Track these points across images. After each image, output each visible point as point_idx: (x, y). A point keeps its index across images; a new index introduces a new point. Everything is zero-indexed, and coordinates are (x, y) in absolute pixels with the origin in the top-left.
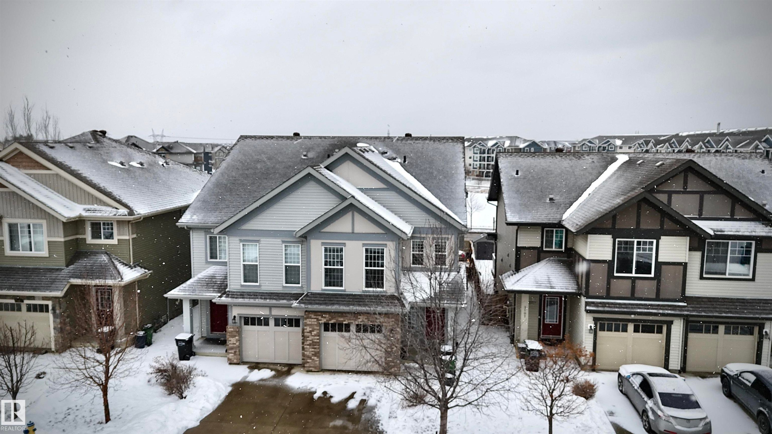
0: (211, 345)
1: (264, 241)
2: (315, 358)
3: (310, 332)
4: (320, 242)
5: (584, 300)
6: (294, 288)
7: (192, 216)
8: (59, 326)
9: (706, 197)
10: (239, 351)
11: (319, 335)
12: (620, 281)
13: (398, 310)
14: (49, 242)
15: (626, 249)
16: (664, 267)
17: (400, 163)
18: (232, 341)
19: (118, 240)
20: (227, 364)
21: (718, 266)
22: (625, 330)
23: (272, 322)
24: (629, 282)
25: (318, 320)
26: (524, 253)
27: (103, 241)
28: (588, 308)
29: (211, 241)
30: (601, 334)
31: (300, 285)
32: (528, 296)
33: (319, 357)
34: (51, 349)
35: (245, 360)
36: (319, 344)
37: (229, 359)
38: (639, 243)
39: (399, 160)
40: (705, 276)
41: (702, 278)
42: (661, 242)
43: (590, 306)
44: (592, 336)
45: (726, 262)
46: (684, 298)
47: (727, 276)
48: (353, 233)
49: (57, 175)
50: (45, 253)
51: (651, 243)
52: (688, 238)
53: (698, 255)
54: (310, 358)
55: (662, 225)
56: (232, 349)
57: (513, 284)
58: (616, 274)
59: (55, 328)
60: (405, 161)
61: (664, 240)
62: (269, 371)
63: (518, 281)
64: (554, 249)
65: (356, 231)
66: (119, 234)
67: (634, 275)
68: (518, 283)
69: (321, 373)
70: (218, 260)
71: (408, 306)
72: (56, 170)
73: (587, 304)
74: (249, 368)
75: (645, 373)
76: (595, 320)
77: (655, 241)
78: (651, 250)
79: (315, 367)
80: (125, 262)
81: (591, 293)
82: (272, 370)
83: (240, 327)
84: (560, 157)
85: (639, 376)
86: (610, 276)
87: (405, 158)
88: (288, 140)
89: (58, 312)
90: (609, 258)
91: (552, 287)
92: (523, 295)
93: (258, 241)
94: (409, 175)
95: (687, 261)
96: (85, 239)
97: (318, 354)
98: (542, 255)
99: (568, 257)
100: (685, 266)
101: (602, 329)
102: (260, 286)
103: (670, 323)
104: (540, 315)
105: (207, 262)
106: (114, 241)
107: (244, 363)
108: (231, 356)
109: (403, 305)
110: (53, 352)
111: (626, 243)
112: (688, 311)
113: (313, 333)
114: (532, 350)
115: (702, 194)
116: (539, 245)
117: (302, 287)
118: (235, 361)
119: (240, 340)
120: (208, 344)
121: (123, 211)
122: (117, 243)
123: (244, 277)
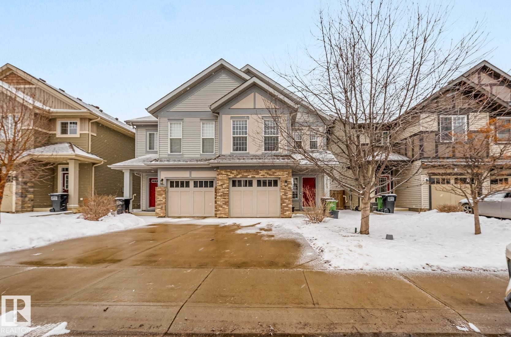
1: (186, 119)
2: (225, 206)
3: (222, 185)
4: (229, 116)
6: (209, 155)
9: (494, 88)
10: (165, 207)
11: (228, 188)
12: (444, 145)
15: (446, 123)
16: (473, 134)
18: (160, 199)
19: (80, 134)
20: (156, 218)
21: (506, 135)
23: (192, 184)
25: (227, 175)
27: (68, 135)
29: (150, 137)
30: (434, 186)
31: (214, 153)
33: (228, 205)
34: (11, 210)
35: (170, 215)
36: (228, 195)
37: (156, 213)
38: (455, 118)
40: (498, 142)
42: (470, 117)
44: (428, 188)
48: (255, 108)
49: (38, 88)
51: (464, 118)
52: (488, 113)
53: (493, 127)
54: (221, 207)
56: (159, 205)
58: (441, 141)
59: (16, 194)
61: (473, 115)
65: (257, 107)
66: (82, 130)
67: (453, 141)
69: (230, 218)
70: (155, 150)
72: (36, 84)
76: (429, 175)
77: (466, 116)
78: (463, 123)
79: (225, 214)
83: (167, 188)
86: (437, 142)
90: (436, 129)
93: (182, 120)
96: (55, 134)
97: (227, 203)
101: (434, 182)
102: (182, 154)
105: (147, 152)
106: (78, 135)
108: (158, 210)
110: (13, 213)
111: (446, 119)
113: (224, 186)
115: (491, 86)
118: (162, 215)
119: (166, 199)
122: (79, 136)
123: (171, 149)
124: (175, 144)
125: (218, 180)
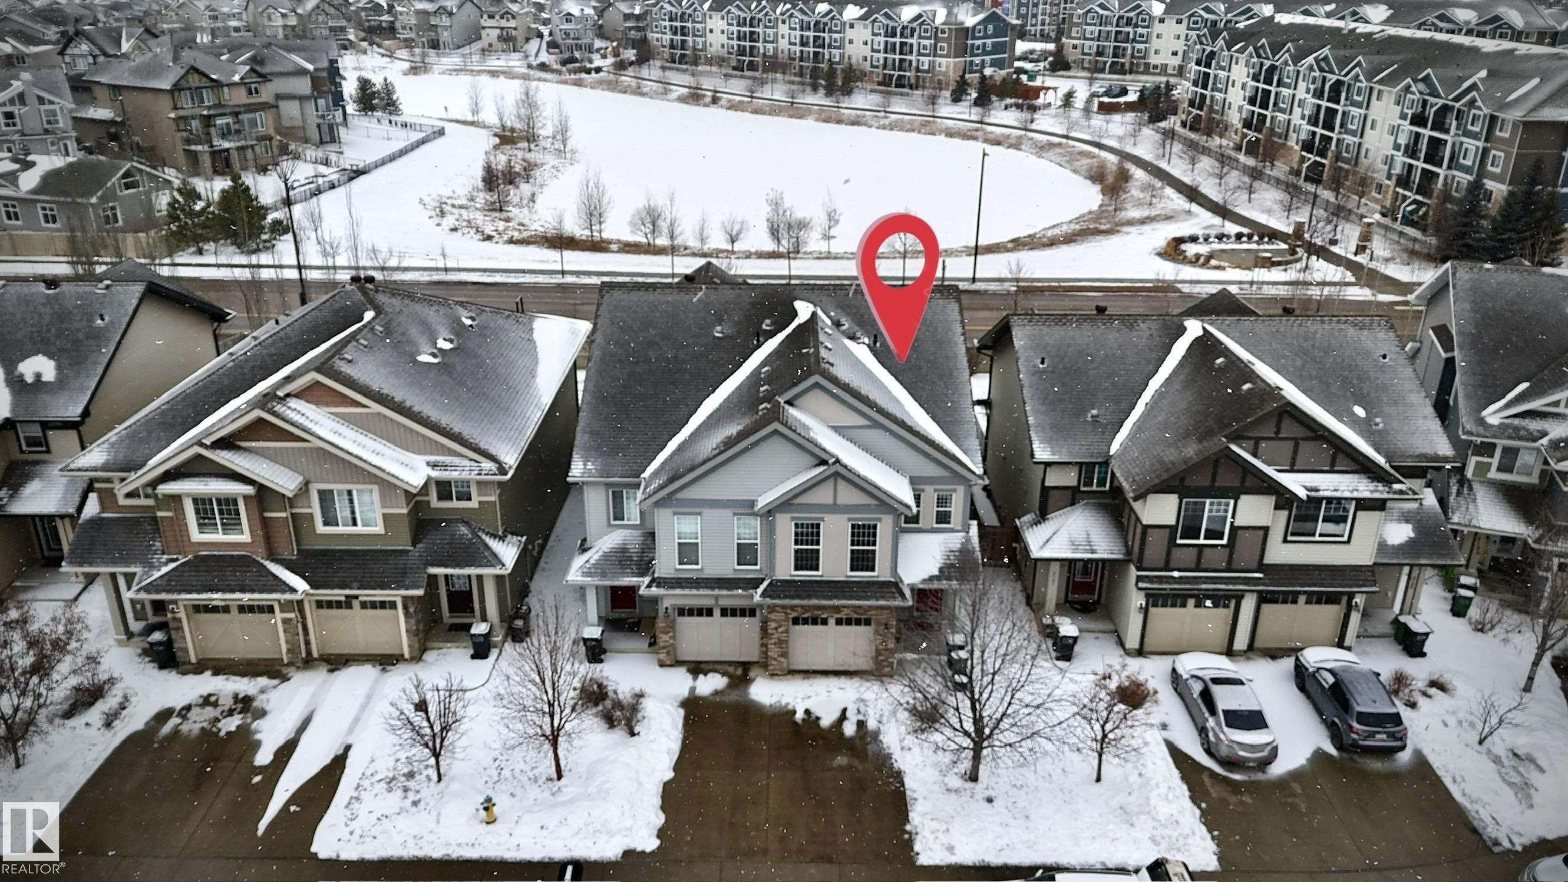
0: (621, 634)
1: (707, 512)
2: (783, 659)
3: (776, 628)
4: (788, 516)
5: (1133, 572)
6: (749, 571)
7: (585, 465)
8: (414, 628)
9: (1303, 445)
10: (671, 650)
11: (787, 632)
12: (1185, 549)
13: (898, 603)
14: (384, 515)
15: (1194, 510)
16: (1240, 532)
17: (868, 346)
18: (663, 638)
19: (480, 502)
20: (657, 667)
21: (1308, 526)
22: (1184, 605)
23: (717, 612)
24: (1195, 551)
25: (786, 614)
26: (1053, 495)
27: (455, 504)
28: (1141, 585)
29: (614, 498)
30: (1153, 611)
31: (758, 567)
32: (1058, 563)
33: (786, 658)
34: (403, 655)
35: (680, 658)
36: (786, 642)
37: (659, 660)
38: (1212, 504)
39: (866, 340)
40: (1289, 538)
41: (1285, 541)
42: (1240, 502)
43: (1143, 582)
44: (1141, 617)
45: (1317, 521)
46: (1261, 567)
47: (1317, 538)
48: (835, 504)
49: (379, 414)
50: (379, 529)
51: (1227, 505)
52: (1274, 498)
53: (1284, 514)
54: (775, 659)
55: (1243, 480)
56: (664, 648)
57: (1042, 548)
58: (1179, 541)
59: (407, 631)
60: (875, 343)
61: (1245, 500)
62: (718, 676)
63: (1047, 541)
64: (1094, 488)
65: (840, 502)
66: (480, 495)
67: (1202, 541)
68: (1047, 545)
69: (789, 677)
70: (625, 522)
71: (908, 593)
72: (376, 407)
73: (1139, 579)
74: (689, 671)
75: (1207, 678)
76: (1147, 596)
77: (1232, 502)
78: (1226, 511)
79: (781, 670)
80: (491, 531)
81: (1145, 565)
82: (723, 674)
83: (674, 621)
84: (1105, 324)
85: (1200, 682)
86: (1172, 543)
87: (876, 337)
88: (682, 294)
89: (412, 610)
90: (1173, 522)
91: (1093, 552)
92: (1053, 563)
93: (699, 514)
94: (885, 372)
95: (1269, 524)
96: (429, 502)
97: (785, 655)
98: (1078, 496)
99: (1114, 499)
100: (1266, 530)
101: (1155, 605)
102: (702, 570)
103: (1239, 597)
104: (1069, 572)
105: (610, 525)
106: (473, 504)
107: (679, 663)
108: (662, 656)
109: (902, 595)
110: (406, 660)
111: (1195, 503)
112: (1263, 585)
113: (780, 630)
114: (1065, 637)
115: (1296, 442)
116: (1074, 483)
117: (761, 570)
118: (668, 662)
119: (674, 637)
120: (616, 631)
121: (488, 465)
122: (477, 506)
123: (680, 558)
124: (688, 552)
125: (772, 620)
